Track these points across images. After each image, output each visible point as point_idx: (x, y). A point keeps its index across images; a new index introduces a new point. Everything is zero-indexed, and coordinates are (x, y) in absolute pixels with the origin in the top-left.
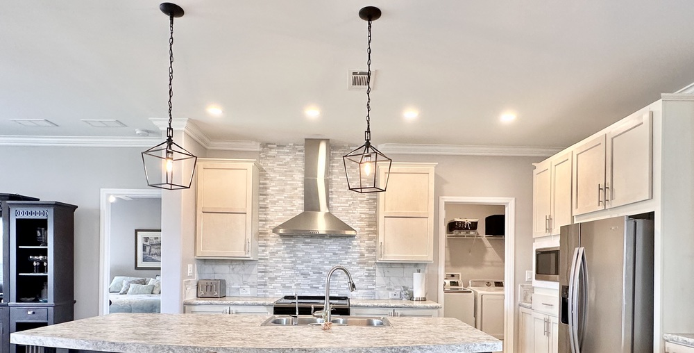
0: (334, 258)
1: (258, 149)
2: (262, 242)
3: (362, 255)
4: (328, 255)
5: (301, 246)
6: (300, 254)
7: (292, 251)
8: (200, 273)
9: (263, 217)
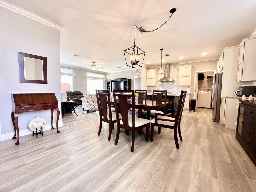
0: (171, 85)
1: (157, 67)
2: (157, 83)
3: (176, 85)
4: (169, 85)
5: (164, 83)
6: (164, 85)
7: (163, 84)
8: (147, 88)
9: (158, 79)
